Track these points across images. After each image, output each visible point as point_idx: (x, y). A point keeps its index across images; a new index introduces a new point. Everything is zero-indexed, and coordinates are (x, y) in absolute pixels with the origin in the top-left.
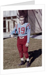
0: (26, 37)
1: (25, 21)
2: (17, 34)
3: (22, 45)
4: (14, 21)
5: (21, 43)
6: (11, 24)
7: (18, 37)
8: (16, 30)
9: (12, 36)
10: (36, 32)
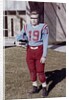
0: (41, 47)
1: (40, 20)
2: (26, 41)
3: (35, 60)
4: (22, 20)
5: (34, 57)
6: (17, 24)
7: (28, 47)
8: (25, 34)
9: (18, 43)
10: (58, 40)
